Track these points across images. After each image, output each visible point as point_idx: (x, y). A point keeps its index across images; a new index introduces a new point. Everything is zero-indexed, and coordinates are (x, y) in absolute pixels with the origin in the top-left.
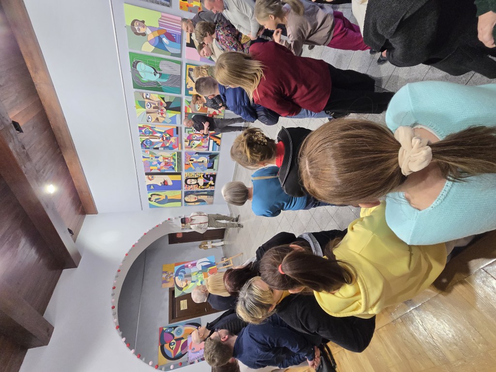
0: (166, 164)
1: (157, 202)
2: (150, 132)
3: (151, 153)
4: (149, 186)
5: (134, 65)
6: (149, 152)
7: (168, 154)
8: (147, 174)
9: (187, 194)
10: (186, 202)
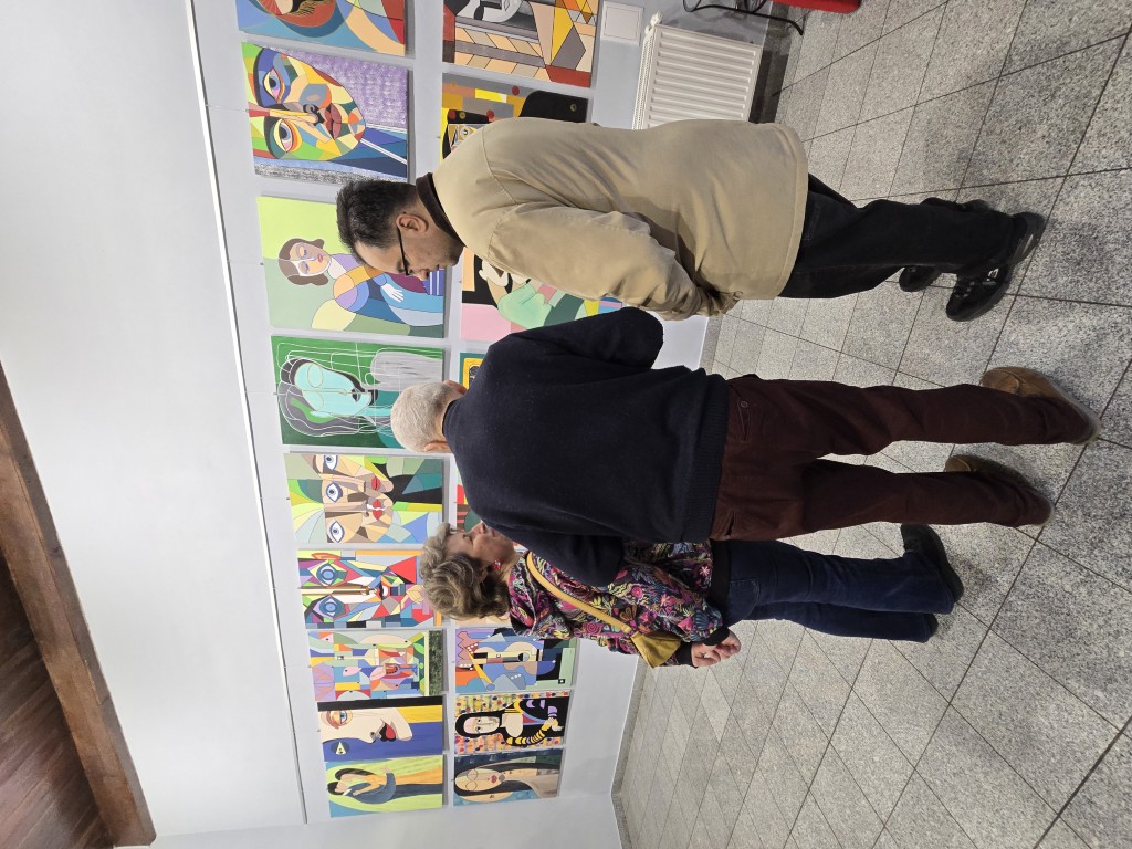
0: (392, 672)
1: (356, 797)
2: (336, 575)
3: (339, 640)
4: (330, 747)
5: (288, 374)
6: (331, 637)
7: (397, 639)
8: (323, 707)
9: (463, 766)
10: (459, 791)
